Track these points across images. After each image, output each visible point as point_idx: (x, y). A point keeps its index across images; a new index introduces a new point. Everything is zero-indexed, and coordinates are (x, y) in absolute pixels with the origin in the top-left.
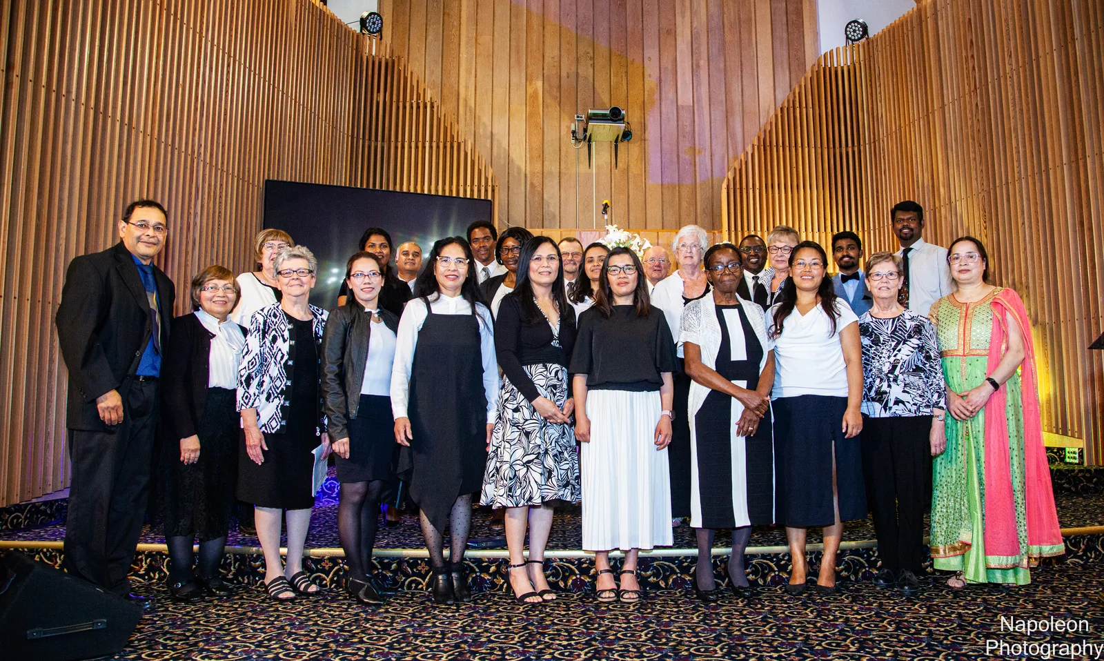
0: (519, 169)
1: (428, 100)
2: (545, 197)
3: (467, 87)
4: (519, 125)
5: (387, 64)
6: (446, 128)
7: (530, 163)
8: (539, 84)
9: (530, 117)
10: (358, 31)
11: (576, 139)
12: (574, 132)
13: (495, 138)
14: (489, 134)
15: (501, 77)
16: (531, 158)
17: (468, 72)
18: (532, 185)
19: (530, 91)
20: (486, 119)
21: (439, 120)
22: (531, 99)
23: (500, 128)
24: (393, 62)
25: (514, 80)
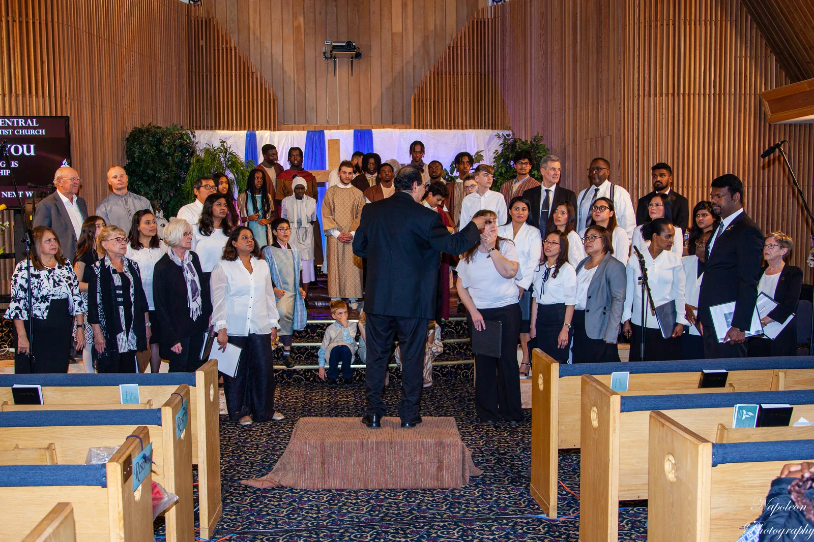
0: (290, 77)
1: (233, 46)
2: (307, 96)
3: (254, 22)
4: (290, 47)
5: (206, 21)
6: (244, 63)
7: (297, 74)
8: (301, 19)
9: (296, 42)
10: (188, 3)
11: (326, 58)
12: (324, 53)
13: (274, 57)
14: (270, 54)
15: (277, 15)
16: (297, 70)
17: (255, 11)
18: (299, 88)
19: (296, 24)
20: (268, 44)
21: (240, 57)
22: (297, 29)
23: (277, 50)
24: (210, 20)
25: (285, 17)
